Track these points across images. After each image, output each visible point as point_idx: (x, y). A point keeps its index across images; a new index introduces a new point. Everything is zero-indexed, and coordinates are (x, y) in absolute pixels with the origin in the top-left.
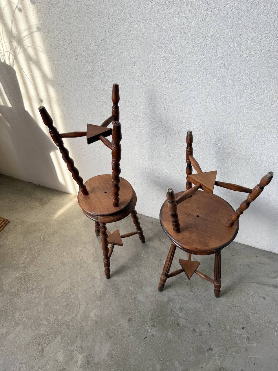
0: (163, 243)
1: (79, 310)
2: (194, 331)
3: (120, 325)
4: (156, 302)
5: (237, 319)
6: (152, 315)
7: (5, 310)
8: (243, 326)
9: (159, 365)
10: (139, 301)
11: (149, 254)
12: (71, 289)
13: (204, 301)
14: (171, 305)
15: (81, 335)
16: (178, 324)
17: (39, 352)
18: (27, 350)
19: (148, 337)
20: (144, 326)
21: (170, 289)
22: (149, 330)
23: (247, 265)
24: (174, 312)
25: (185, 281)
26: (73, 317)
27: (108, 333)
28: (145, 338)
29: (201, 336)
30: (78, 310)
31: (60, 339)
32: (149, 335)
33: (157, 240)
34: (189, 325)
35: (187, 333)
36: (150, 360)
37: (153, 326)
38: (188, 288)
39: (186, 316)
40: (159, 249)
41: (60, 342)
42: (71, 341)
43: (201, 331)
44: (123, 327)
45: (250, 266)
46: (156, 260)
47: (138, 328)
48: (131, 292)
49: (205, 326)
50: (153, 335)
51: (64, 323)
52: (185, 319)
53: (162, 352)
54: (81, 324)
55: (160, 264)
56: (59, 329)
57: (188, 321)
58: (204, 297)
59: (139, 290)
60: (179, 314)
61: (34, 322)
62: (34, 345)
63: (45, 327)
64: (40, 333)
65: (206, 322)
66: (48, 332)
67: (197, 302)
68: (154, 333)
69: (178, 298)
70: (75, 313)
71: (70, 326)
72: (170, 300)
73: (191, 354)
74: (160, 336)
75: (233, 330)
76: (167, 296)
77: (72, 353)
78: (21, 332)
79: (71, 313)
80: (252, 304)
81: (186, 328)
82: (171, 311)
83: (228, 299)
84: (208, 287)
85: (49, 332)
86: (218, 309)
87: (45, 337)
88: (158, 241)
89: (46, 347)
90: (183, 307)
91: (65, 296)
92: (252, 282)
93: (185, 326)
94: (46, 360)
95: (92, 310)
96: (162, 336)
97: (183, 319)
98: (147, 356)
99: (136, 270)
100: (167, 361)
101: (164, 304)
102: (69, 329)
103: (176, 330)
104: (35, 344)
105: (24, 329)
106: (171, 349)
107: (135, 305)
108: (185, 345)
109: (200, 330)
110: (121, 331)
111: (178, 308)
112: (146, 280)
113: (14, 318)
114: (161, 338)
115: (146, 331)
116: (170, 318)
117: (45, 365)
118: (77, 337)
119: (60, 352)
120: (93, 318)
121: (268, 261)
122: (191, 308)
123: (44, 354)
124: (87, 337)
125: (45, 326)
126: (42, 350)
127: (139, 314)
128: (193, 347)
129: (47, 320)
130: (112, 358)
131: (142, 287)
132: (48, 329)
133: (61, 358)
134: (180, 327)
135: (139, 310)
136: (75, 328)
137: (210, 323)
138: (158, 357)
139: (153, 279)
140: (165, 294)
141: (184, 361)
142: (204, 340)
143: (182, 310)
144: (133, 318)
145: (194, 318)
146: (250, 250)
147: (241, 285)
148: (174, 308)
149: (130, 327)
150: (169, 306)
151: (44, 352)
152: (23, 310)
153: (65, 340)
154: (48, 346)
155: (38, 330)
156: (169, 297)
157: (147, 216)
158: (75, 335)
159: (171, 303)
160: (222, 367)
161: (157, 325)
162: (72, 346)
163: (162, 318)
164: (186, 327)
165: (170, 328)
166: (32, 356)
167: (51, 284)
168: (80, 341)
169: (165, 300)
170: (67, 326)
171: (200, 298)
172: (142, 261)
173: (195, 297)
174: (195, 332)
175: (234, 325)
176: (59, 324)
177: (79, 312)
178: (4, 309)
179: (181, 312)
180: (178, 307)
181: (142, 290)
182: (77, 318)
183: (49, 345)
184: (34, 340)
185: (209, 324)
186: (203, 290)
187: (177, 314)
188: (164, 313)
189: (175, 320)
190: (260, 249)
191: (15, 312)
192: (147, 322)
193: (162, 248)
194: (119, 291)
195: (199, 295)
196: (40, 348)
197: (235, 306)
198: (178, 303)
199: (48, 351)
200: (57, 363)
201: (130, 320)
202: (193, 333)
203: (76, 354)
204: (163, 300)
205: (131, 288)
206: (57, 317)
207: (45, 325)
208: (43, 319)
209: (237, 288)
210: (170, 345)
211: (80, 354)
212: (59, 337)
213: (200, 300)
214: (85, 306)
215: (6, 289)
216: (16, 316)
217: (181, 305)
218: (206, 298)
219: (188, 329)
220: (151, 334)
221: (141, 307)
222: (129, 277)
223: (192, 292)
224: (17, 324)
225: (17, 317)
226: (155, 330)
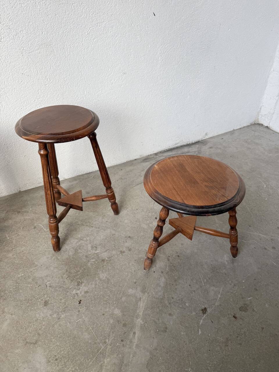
0: (25, 212)
2: (122, 252)
3: (36, 320)
4: (63, 263)
5: (146, 217)
8: (154, 217)
9: (116, 309)
11: (16, 231)
13: (110, 225)
14: (82, 253)
16: (103, 260)
19: (82, 299)
20: (69, 293)
21: (68, 242)
22: (78, 292)
23: (119, 179)
24: (90, 255)
25: (78, 225)
27: (27, 342)
28: (80, 303)
29: (131, 251)
32: (82, 296)
33: (15, 214)
34: (114, 252)
35: (118, 260)
36: (103, 314)
37: (78, 285)
38: (86, 227)
39: (105, 248)
40: (25, 220)
43: (128, 247)
44: (43, 318)
45: (123, 178)
46: (29, 230)
47: (63, 301)
49: (128, 241)
50: (86, 292)
52: (105, 251)
53: (109, 296)
55: (37, 231)
57: (110, 251)
58: (107, 222)
59: (31, 270)
60: (96, 252)
65: (126, 237)
67: (104, 230)
68: (86, 289)
69: (83, 242)
72: (76, 249)
73: (136, 271)
74: (93, 286)
75: (151, 225)
76: (70, 249)
80: (147, 199)
81: (113, 257)
82: (86, 256)
83: (127, 209)
84: (103, 214)
86: (126, 221)
88: (17, 214)
90: (96, 244)
92: (134, 187)
93: (110, 256)
96: (96, 284)
97: (103, 253)
98: (97, 314)
99: (11, 256)
100: (121, 298)
101: (73, 258)
103: (105, 267)
106: (114, 285)
107: (40, 286)
108: (125, 270)
109: (126, 248)
110: (44, 323)
111: (91, 248)
112: (33, 255)
114: (97, 286)
115: (75, 296)
116: (90, 263)
121: (131, 168)
122: (103, 239)
127: (52, 289)
128: (133, 265)
130: (56, 360)
134: (107, 260)
135: (48, 285)
137: (130, 235)
138: (109, 303)
139: (41, 247)
140: (67, 249)
141: (135, 283)
142: (136, 251)
143: (96, 247)
144: (48, 299)
145: (113, 243)
146: (113, 169)
147: (128, 194)
148: (87, 252)
149: (52, 310)
150: (80, 255)
156: (73, 248)
159: (79, 251)
160: (167, 256)
161: (82, 280)
163: (82, 270)
164: (112, 257)
165: (99, 270)
169: (71, 253)
171: (104, 226)
172: (12, 242)
173: (98, 228)
174: (124, 252)
175: (148, 222)
179: (97, 249)
180: (90, 248)
185: (129, 237)
186: (101, 218)
187: (94, 254)
188: (80, 264)
189: (96, 260)
190: (119, 164)
192: (68, 287)
193: (27, 217)
194: (5, 290)
195: (101, 224)
197: (137, 209)
198: (87, 245)
201: (46, 303)
202: (122, 255)
204: (69, 256)
209: (126, 197)
210: (111, 283)
213: (106, 227)
217: (92, 244)
218: (109, 222)
219: (116, 256)
220: (83, 293)
221: (49, 281)
222: (8, 268)
223: (93, 227)
226: (85, 286)
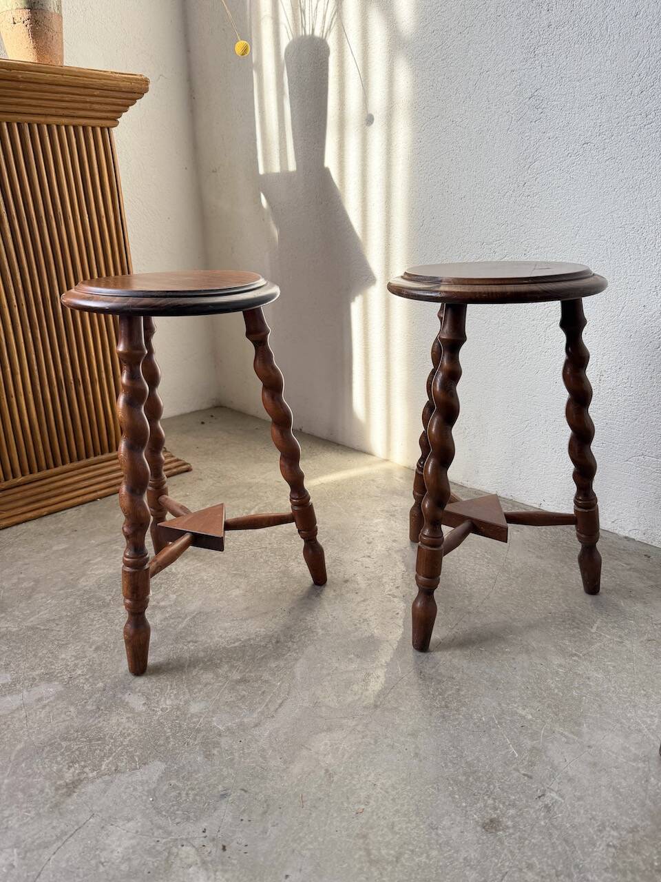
1: (276, 710)
6: (622, 849)
7: (44, 630)
10: (554, 768)
12: (277, 642)
15: (246, 795)
17: (57, 789)
18: (23, 765)
26: (242, 724)
30: (272, 709)
31: (155, 778)
41: (154, 786)
42: (194, 800)
48: (518, 725)
51: (198, 731)
54: (264, 758)
56: (172, 743)
61: (104, 690)
62: (56, 757)
63: (128, 718)
64: (100, 728)
66: (129, 735)
70: (255, 715)
71: (217, 749)
77: (175, 850)
78: (47, 702)
79: (241, 709)
85: (132, 736)
87: (107, 748)
89: (93, 781)
91: (248, 654)
94: (63, 826)
95: (329, 729)
102: (208, 756)
104: (62, 754)
105: (58, 699)
113: (56, 657)
117: (46, 845)
118: (223, 796)
119: (130, 824)
120: (321, 757)
123: (69, 801)
124: (265, 813)
125: (130, 715)
126: (72, 787)
129: (148, 699)
131: (580, 725)
132: (137, 726)
133: (120, 846)
136: (232, 760)
151: (75, 794)
152: (94, 647)
153: (175, 787)
154: (98, 781)
155: (100, 717)
157: (626, 538)
158: (220, 788)
162: (188, 819)
166: (23, 791)
167: (217, 612)
168: (229, 819)
170: (205, 743)
176: (180, 727)
177: (273, 717)
178: (42, 628)
181: (579, 734)
182: (256, 732)
183: (107, 778)
184: (69, 740)
191: (69, 644)
196: (69, 776)
199: (91, 798)
200: (93, 862)
203: (190, 861)
205: (520, 711)
206: (186, 702)
207: (132, 711)
208: (136, 693)
211: (206, 869)
212: (157, 767)
214: (306, 705)
215: (85, 586)
216: (63, 656)
224: (49, 677)
225: (63, 659)
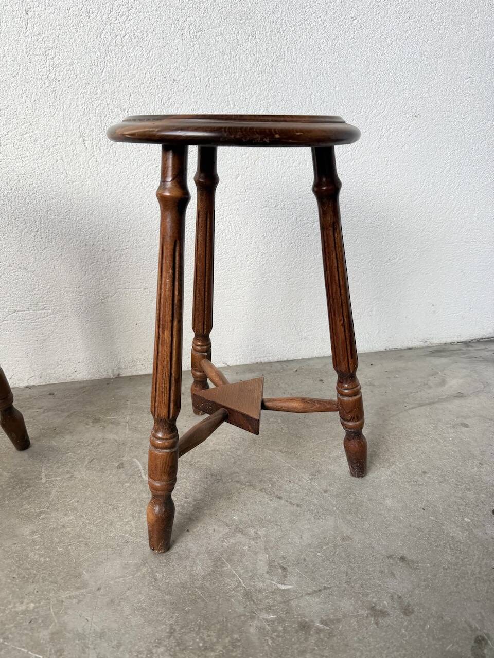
0: (113, 423)
4: (167, 597)
13: (334, 503)
14: (234, 576)
16: (305, 627)
21: (198, 529)
24: (260, 591)
25: (237, 482)
29: (413, 618)
33: (87, 424)
34: (346, 605)
35: (360, 641)
38: (260, 493)
39: (314, 579)
46: (102, 471)
49: (397, 574)
52: (315, 592)
57: (331, 594)
58: (326, 492)
60: (283, 587)
65: (390, 557)
67: (317, 517)
69: (243, 539)
72: (218, 559)
76: (199, 554)
81: (344, 622)
82: (247, 595)
84: (315, 465)
88: (91, 424)
90: (283, 557)
93: (332, 617)
97: (307, 598)
101: (202, 587)
111: (266, 568)
116: (255, 623)
122: (310, 545)
134: (319, 631)
137: (405, 553)
140: (189, 550)
143: (284, 569)
148: (252, 578)
150: (227, 585)
156: (210, 553)
159: (228, 567)
164: (339, 621)
169: (199, 570)
171: (316, 501)
173: (298, 506)
179: (285, 577)
180: (263, 567)
185: (403, 559)
186: (307, 476)
187: (273, 593)
188: (221, 619)
189: (281, 620)
193: (111, 436)
195: (307, 495)
198: (256, 553)
202: (377, 624)
204: (191, 575)
213: (322, 506)
217: (272, 554)
219: (354, 622)
223: (280, 498)
